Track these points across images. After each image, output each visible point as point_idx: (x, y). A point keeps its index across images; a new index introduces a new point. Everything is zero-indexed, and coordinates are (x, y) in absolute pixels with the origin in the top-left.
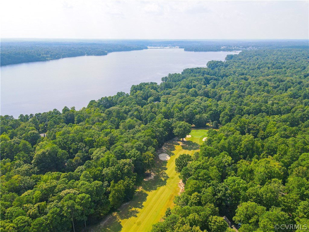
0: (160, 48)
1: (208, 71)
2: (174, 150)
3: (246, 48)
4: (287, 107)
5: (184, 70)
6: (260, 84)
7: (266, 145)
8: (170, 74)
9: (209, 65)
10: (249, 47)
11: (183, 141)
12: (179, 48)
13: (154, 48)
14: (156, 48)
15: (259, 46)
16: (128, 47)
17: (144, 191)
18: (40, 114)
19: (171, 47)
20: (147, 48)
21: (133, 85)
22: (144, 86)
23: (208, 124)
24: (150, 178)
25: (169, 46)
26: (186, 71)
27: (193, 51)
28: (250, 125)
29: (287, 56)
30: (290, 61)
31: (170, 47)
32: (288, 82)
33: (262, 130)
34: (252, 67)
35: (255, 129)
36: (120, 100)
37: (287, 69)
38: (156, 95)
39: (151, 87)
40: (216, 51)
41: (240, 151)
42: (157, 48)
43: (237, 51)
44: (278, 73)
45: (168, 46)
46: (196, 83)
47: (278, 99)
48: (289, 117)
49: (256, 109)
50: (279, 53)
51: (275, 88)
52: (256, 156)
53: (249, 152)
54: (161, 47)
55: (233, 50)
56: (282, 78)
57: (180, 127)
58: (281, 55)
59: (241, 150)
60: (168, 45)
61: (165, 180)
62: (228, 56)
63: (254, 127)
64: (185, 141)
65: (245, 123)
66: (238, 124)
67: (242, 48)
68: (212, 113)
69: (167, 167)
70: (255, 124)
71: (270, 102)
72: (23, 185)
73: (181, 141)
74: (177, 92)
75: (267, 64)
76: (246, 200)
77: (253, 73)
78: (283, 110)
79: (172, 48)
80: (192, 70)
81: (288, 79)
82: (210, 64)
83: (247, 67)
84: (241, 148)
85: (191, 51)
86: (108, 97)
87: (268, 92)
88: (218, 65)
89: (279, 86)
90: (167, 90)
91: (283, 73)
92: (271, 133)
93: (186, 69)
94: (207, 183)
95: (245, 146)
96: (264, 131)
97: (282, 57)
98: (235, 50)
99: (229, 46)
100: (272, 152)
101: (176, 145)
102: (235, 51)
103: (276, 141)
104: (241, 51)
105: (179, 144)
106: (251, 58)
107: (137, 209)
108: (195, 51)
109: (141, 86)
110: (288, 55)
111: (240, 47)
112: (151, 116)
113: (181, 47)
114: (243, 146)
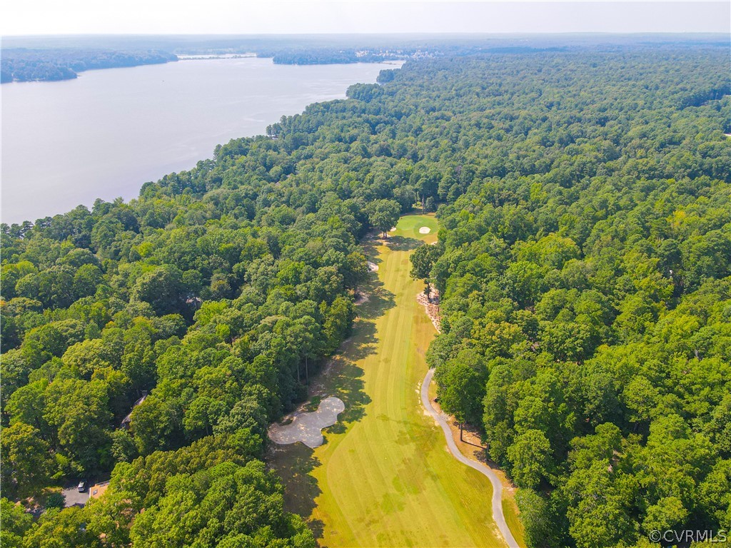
0: (210, 58)
1: (363, 107)
2: (378, 254)
3: (409, 54)
4: (542, 160)
5: (307, 107)
6: (478, 125)
7: (542, 217)
8: (284, 118)
9: (352, 94)
10: (415, 52)
11: (385, 238)
12: (258, 57)
13: (196, 59)
14: (199, 59)
15: (436, 50)
16: (126, 57)
17: (365, 320)
18: (48, 219)
19: (238, 55)
20: (175, 59)
21: (219, 146)
22: (247, 145)
23: (414, 206)
24: (362, 301)
25: (231, 53)
26: (312, 109)
27: (294, 63)
28: (501, 192)
29: (499, 70)
30: (509, 79)
31: (234, 55)
32: (525, 119)
33: (523, 199)
34: (444, 94)
35: (511, 198)
36: (212, 178)
37: (512, 94)
38: (285, 161)
39: (265, 146)
40: (347, 62)
41: (503, 233)
42: (203, 58)
43: (393, 62)
44: (499, 104)
45: (227, 53)
46: (354, 132)
47: (525, 148)
48: (557, 174)
49: (497, 168)
50: (483, 64)
51: (507, 131)
52: (531, 236)
53: (518, 232)
54: (212, 56)
55: (383, 60)
56: (511, 113)
57: (381, 210)
58: (488, 67)
59: (506, 230)
60: (226, 50)
61: (391, 299)
62: (383, 73)
63: (509, 195)
64: (389, 238)
65: (493, 191)
66: (483, 194)
67: (401, 53)
68: (426, 180)
69: (381, 280)
70: (509, 190)
71: (512, 156)
72: (161, 330)
73: (383, 239)
74: (327, 151)
75: (471, 86)
76: (545, 289)
77: (453, 107)
78: (541, 166)
79: (240, 57)
80: (327, 106)
81: (523, 113)
82: (355, 93)
83: (434, 94)
84: (505, 228)
85: (290, 63)
86: (178, 173)
87: (499, 138)
88: (373, 92)
89: (511, 127)
90: (303, 149)
91: (508, 104)
92: (538, 201)
93: (313, 106)
94: (482, 279)
95: (512, 223)
96: (527, 201)
97: (491, 72)
98: (387, 58)
99: (373, 50)
100: (552, 227)
101: (377, 245)
102: (388, 62)
103: (553, 211)
104: (404, 62)
105: (381, 244)
106: (432, 75)
107: (370, 344)
108: (299, 64)
109: (240, 146)
110: (501, 69)
111: (396, 53)
112: (310, 199)
113: (262, 56)
114: (507, 223)
